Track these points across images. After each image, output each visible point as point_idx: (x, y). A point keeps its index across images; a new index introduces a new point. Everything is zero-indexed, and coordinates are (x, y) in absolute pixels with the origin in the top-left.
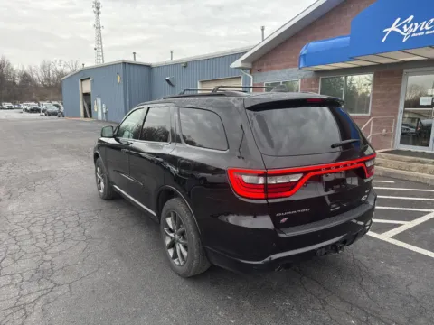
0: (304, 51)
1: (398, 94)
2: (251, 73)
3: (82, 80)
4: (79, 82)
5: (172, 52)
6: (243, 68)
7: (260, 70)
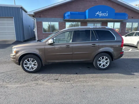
7: (40, 17)
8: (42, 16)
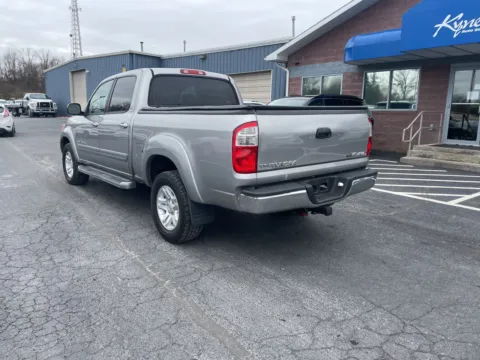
0: (350, 44)
1: (446, 89)
2: (286, 67)
3: (73, 73)
4: (70, 74)
5: (185, 42)
6: (277, 61)
7: (297, 64)
8: (303, 60)
